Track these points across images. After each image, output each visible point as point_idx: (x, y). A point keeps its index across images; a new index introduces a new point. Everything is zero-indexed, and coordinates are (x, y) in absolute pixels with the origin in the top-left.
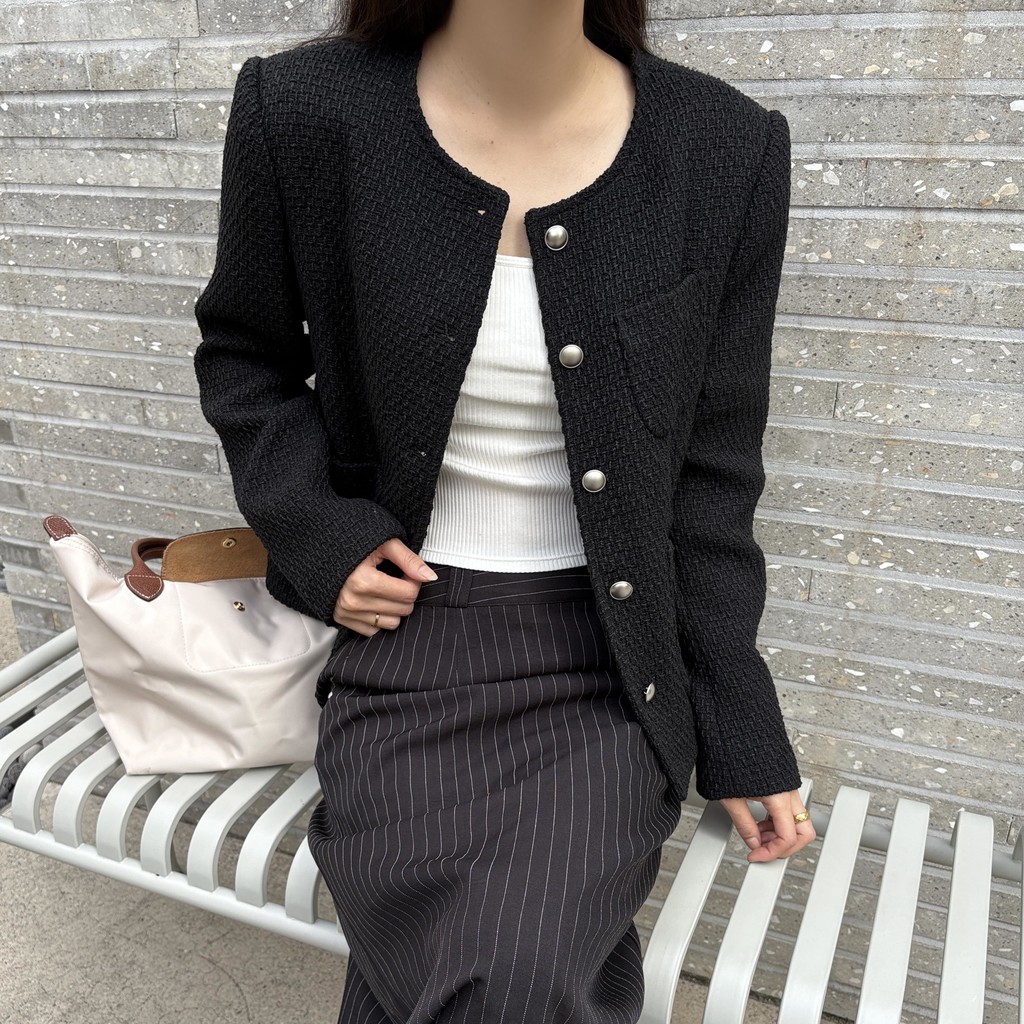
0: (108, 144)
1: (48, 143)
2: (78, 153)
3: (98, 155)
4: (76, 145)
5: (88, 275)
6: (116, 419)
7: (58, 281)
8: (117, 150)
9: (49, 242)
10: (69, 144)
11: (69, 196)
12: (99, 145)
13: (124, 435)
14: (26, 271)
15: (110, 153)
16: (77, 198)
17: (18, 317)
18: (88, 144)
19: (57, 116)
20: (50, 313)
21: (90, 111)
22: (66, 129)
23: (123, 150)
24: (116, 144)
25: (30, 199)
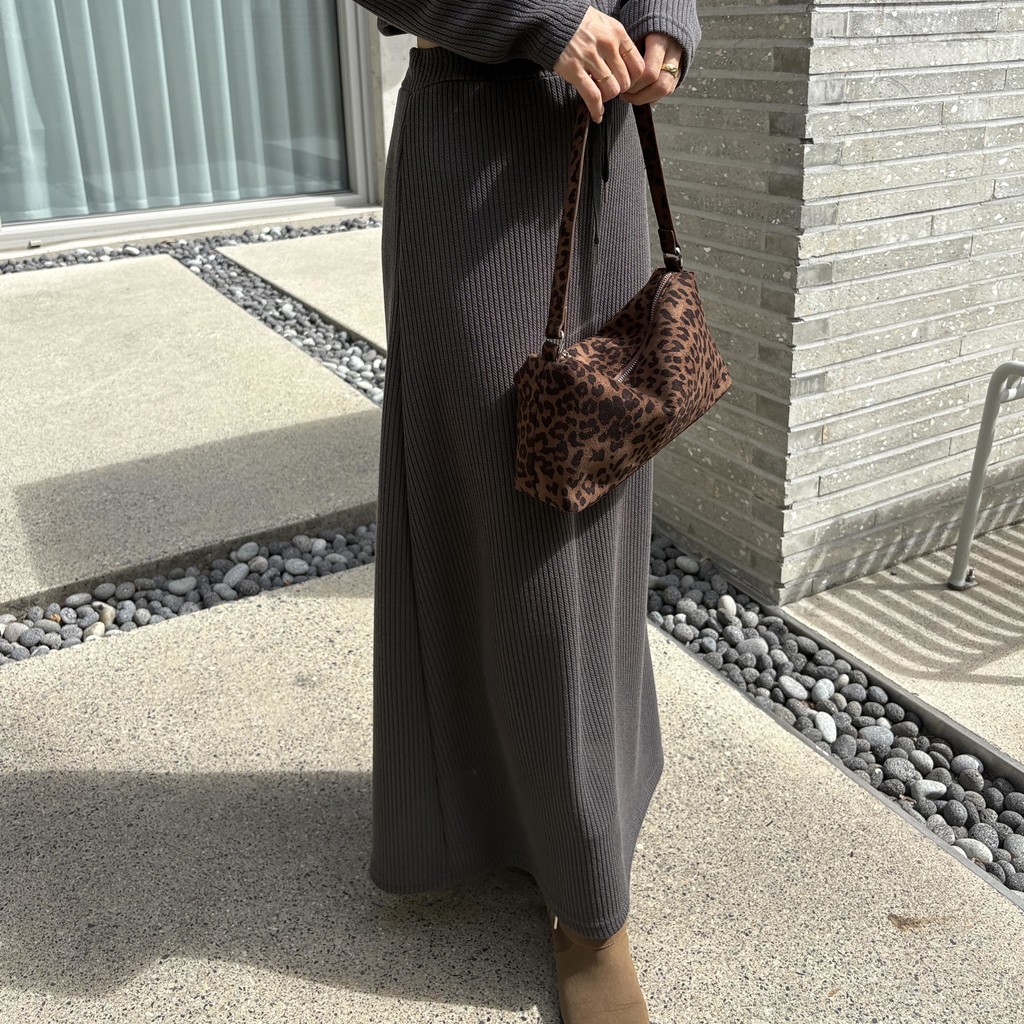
0: (956, 37)
1: (917, 38)
2: (936, 44)
3: (948, 45)
4: (935, 39)
5: (919, 131)
6: (913, 237)
7: (899, 139)
8: (960, 40)
9: (900, 110)
10: (930, 38)
11: (921, 75)
12: (950, 37)
13: (917, 247)
14: (878, 135)
15: (955, 43)
16: (927, 75)
17: (864, 173)
18: (943, 38)
19: (929, 20)
20: (887, 164)
21: (950, 16)
22: (933, 28)
23: (964, 40)
24: (961, 37)
25: (894, 81)
